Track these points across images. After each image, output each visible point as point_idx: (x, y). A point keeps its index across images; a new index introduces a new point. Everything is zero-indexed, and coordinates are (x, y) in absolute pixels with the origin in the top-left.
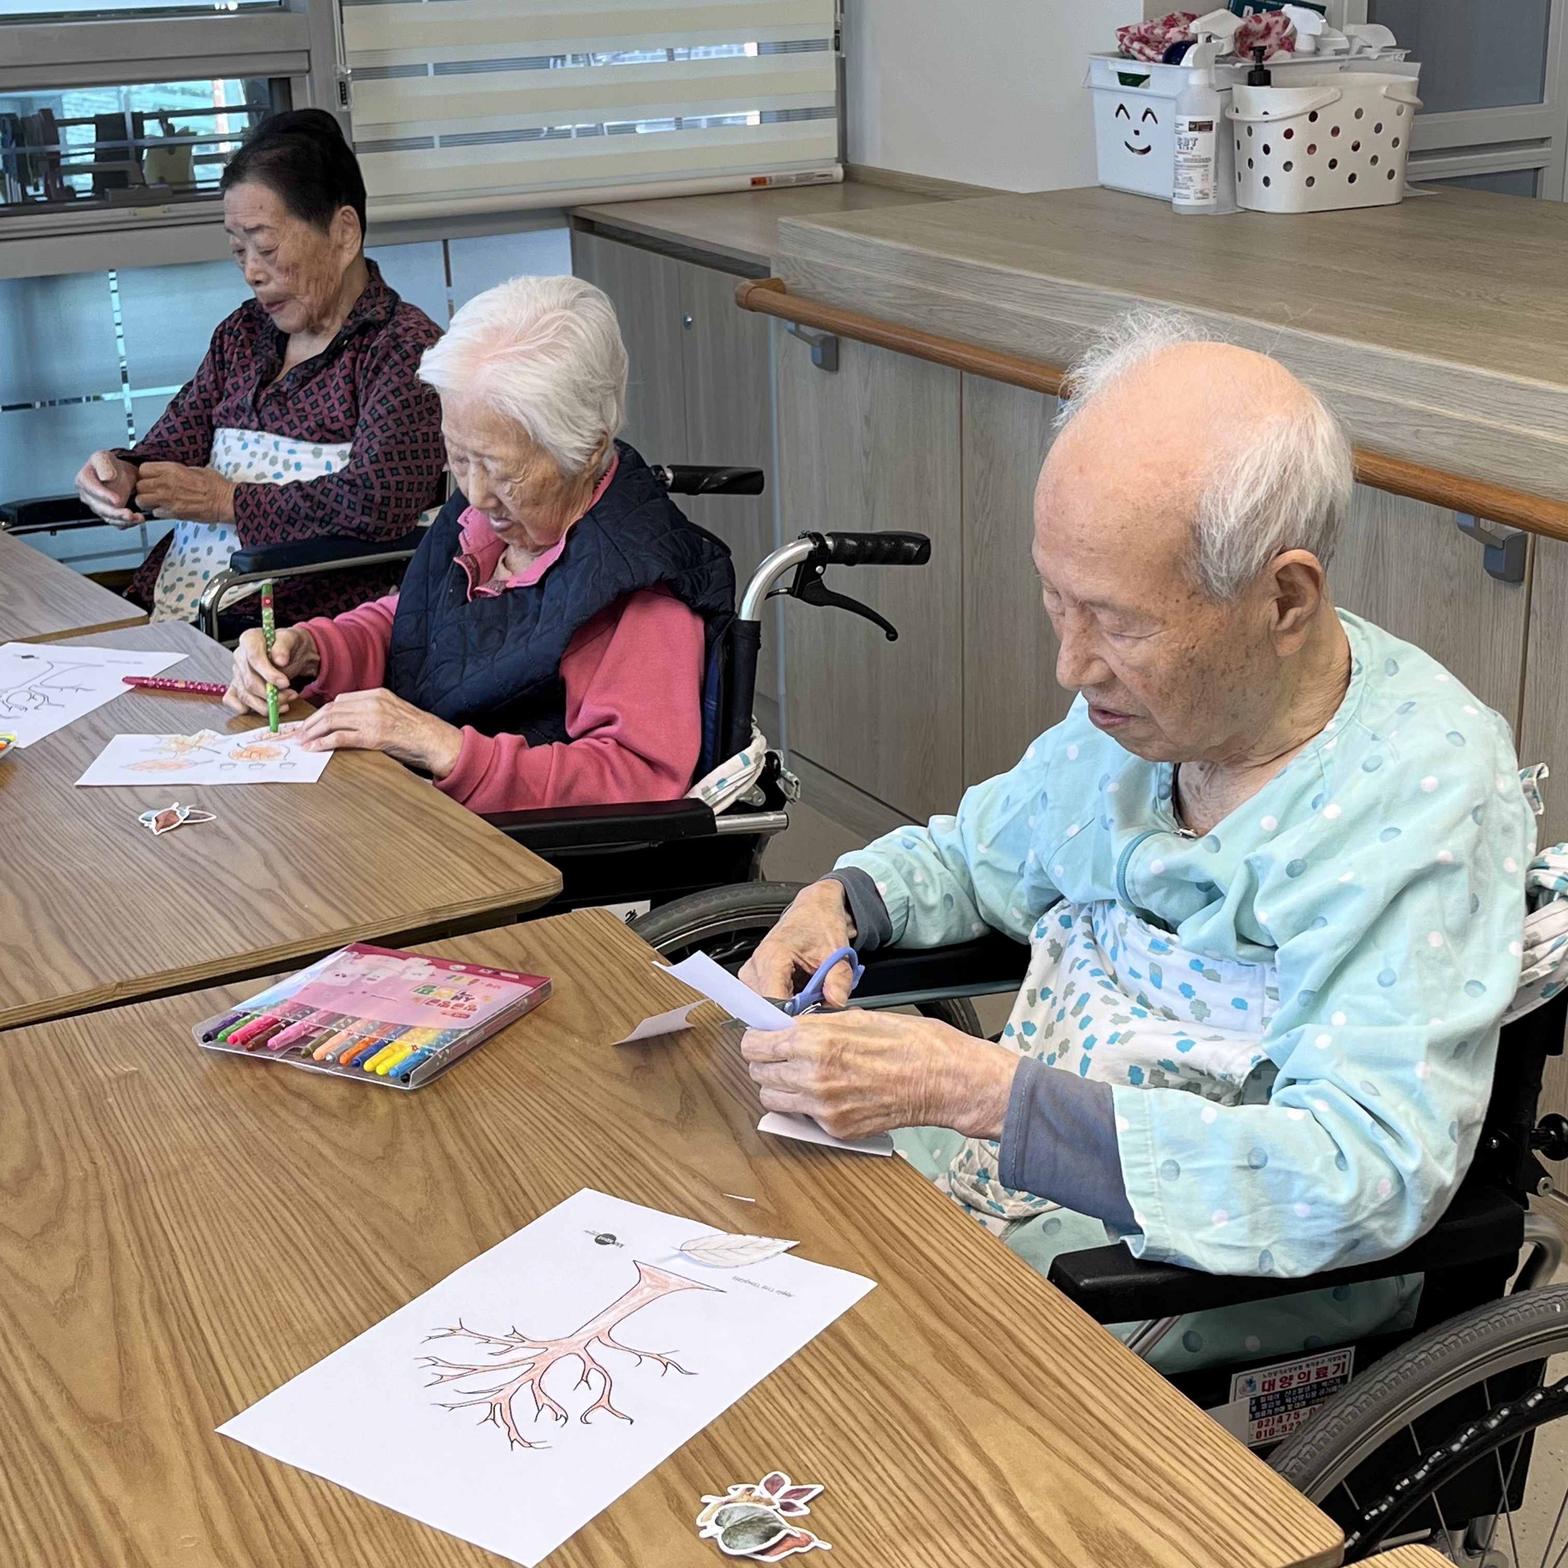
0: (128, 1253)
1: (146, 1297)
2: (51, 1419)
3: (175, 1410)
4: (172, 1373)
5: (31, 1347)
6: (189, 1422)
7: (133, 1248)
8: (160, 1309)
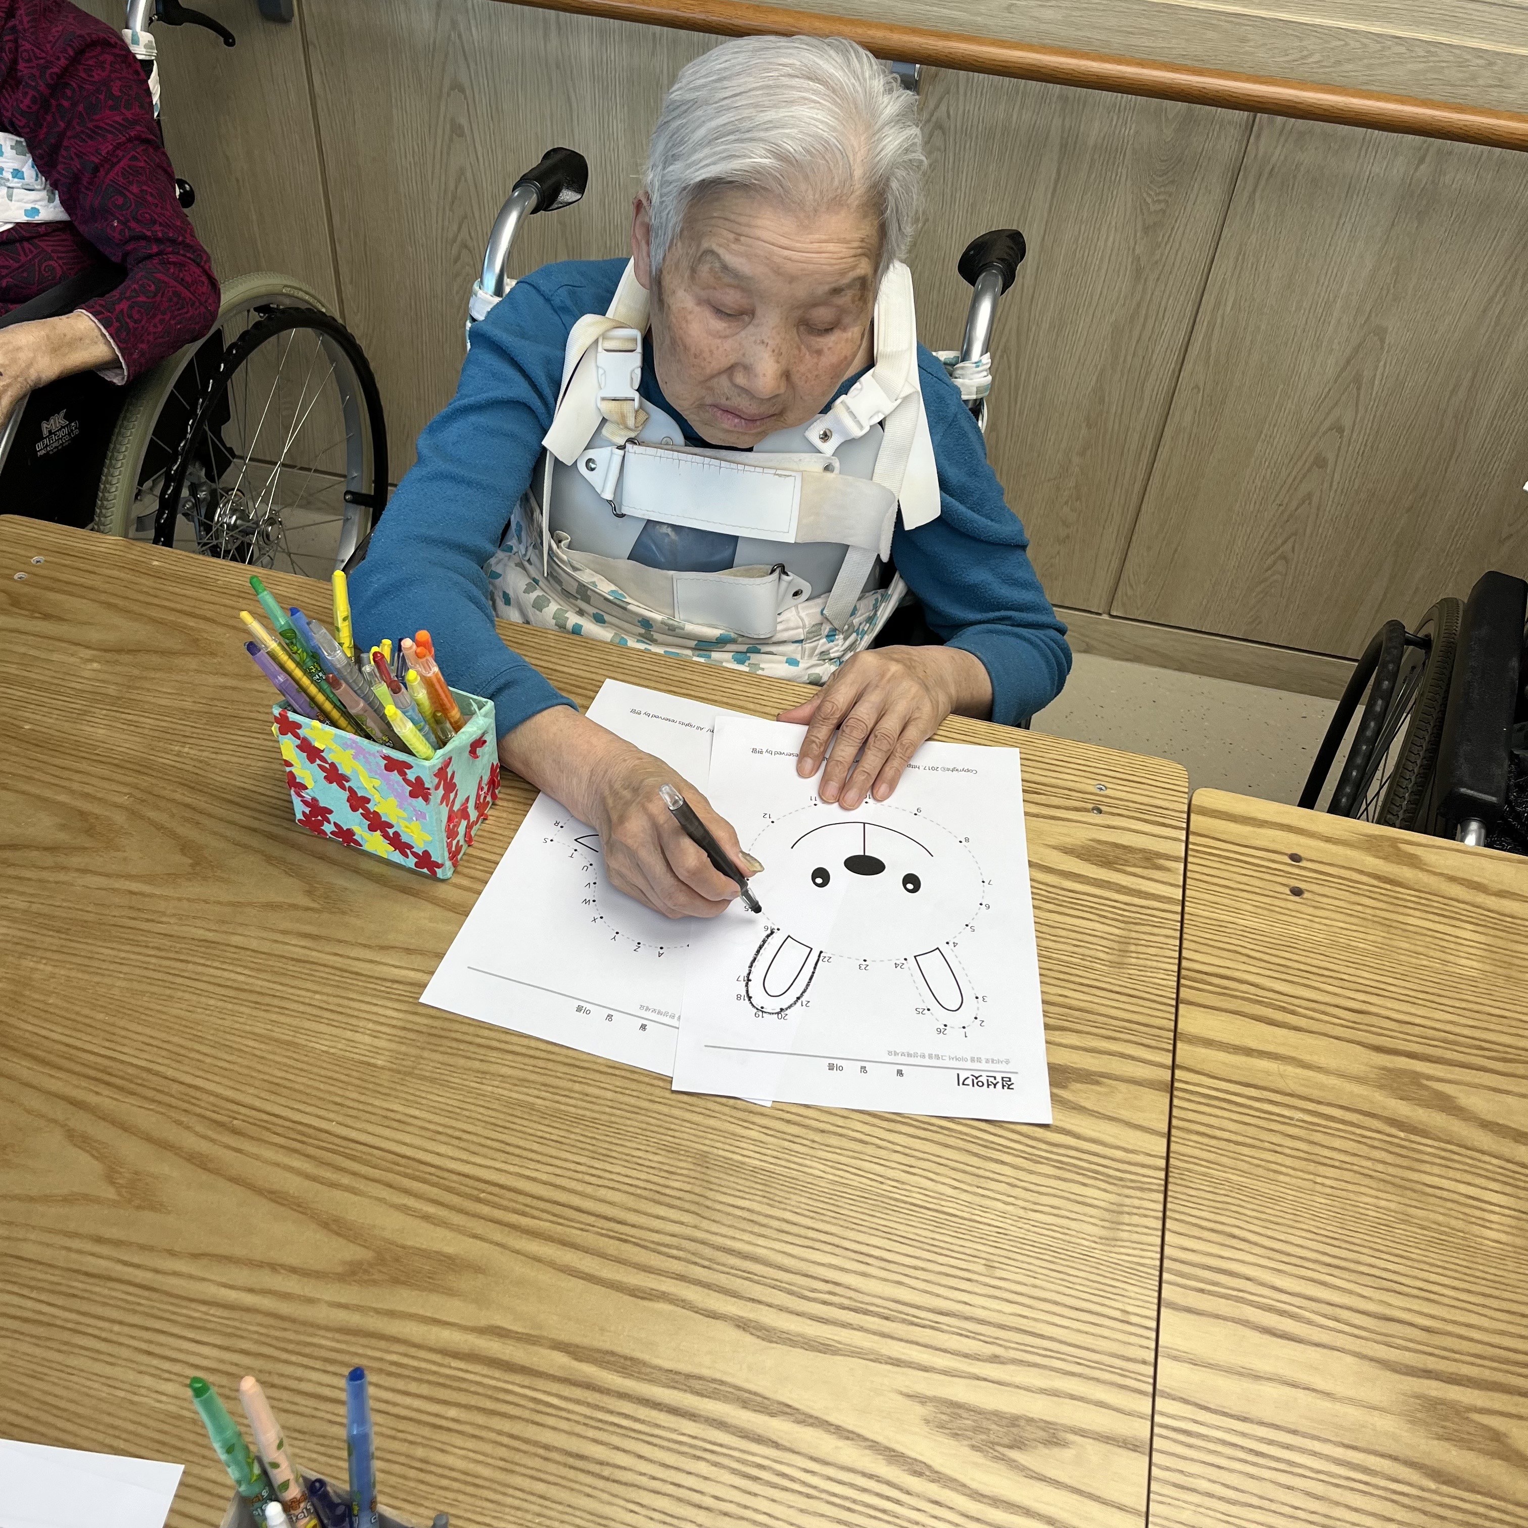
0: (105, 1100)
1: (200, 1128)
2: (310, 1301)
3: (404, 1209)
4: (346, 1180)
5: (172, 1253)
6: (431, 1209)
7: (106, 1093)
8: (236, 1132)
